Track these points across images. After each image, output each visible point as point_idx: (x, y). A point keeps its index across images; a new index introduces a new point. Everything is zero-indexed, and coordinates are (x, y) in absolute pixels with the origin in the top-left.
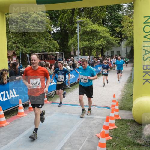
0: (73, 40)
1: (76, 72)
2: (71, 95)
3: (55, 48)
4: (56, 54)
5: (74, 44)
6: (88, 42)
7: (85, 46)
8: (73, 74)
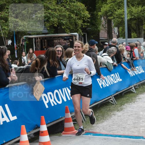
0: (109, 5)
2: (120, 116)
3: (79, 19)
4: (72, 37)
5: (112, 12)
6: (142, 6)
7: (135, 15)
8: (118, 73)
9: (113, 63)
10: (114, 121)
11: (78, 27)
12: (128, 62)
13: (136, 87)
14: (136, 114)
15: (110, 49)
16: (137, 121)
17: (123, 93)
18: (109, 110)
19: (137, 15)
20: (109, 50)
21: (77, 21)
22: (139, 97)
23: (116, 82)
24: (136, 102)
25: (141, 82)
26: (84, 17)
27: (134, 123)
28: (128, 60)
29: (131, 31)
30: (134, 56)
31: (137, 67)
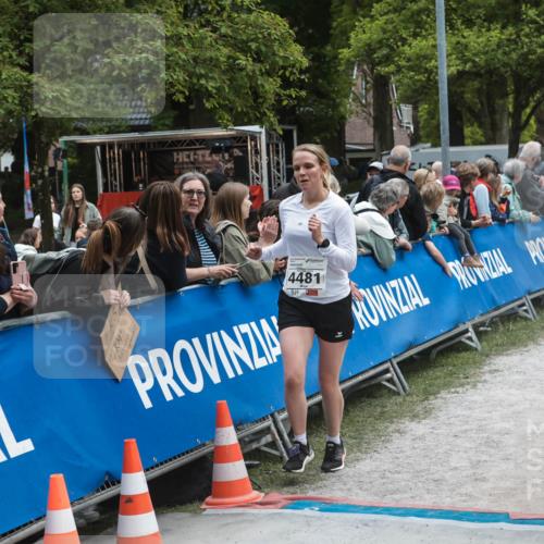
0: (381, 21)
1: (435, 260)
2: (422, 438)
3: (269, 74)
4: (241, 140)
5: (392, 49)
6: (504, 27)
7: (477, 60)
8: (412, 276)
9: (394, 240)
10: (397, 458)
11: (265, 105)
12: (452, 235)
13: (482, 329)
14: (480, 429)
15: (382, 186)
16: (484, 458)
17: (434, 352)
18: (382, 413)
19: (486, 60)
20: (380, 191)
21: (259, 82)
22: (494, 367)
23: (405, 310)
24: (480, 385)
25: (498, 308)
26: (284, 68)
27: (476, 464)
28: (449, 226)
29: (461, 119)
30: (473, 212)
31: (485, 254)
